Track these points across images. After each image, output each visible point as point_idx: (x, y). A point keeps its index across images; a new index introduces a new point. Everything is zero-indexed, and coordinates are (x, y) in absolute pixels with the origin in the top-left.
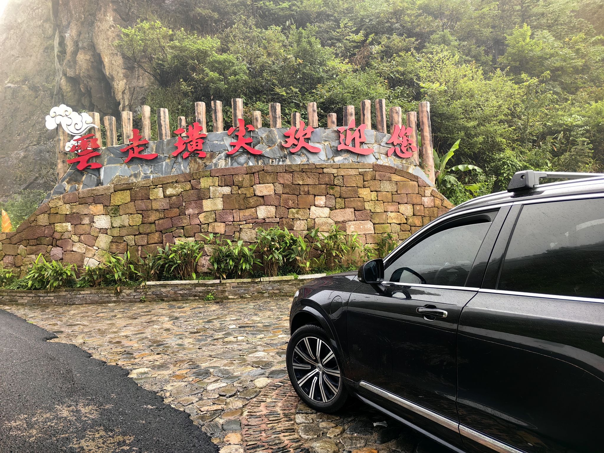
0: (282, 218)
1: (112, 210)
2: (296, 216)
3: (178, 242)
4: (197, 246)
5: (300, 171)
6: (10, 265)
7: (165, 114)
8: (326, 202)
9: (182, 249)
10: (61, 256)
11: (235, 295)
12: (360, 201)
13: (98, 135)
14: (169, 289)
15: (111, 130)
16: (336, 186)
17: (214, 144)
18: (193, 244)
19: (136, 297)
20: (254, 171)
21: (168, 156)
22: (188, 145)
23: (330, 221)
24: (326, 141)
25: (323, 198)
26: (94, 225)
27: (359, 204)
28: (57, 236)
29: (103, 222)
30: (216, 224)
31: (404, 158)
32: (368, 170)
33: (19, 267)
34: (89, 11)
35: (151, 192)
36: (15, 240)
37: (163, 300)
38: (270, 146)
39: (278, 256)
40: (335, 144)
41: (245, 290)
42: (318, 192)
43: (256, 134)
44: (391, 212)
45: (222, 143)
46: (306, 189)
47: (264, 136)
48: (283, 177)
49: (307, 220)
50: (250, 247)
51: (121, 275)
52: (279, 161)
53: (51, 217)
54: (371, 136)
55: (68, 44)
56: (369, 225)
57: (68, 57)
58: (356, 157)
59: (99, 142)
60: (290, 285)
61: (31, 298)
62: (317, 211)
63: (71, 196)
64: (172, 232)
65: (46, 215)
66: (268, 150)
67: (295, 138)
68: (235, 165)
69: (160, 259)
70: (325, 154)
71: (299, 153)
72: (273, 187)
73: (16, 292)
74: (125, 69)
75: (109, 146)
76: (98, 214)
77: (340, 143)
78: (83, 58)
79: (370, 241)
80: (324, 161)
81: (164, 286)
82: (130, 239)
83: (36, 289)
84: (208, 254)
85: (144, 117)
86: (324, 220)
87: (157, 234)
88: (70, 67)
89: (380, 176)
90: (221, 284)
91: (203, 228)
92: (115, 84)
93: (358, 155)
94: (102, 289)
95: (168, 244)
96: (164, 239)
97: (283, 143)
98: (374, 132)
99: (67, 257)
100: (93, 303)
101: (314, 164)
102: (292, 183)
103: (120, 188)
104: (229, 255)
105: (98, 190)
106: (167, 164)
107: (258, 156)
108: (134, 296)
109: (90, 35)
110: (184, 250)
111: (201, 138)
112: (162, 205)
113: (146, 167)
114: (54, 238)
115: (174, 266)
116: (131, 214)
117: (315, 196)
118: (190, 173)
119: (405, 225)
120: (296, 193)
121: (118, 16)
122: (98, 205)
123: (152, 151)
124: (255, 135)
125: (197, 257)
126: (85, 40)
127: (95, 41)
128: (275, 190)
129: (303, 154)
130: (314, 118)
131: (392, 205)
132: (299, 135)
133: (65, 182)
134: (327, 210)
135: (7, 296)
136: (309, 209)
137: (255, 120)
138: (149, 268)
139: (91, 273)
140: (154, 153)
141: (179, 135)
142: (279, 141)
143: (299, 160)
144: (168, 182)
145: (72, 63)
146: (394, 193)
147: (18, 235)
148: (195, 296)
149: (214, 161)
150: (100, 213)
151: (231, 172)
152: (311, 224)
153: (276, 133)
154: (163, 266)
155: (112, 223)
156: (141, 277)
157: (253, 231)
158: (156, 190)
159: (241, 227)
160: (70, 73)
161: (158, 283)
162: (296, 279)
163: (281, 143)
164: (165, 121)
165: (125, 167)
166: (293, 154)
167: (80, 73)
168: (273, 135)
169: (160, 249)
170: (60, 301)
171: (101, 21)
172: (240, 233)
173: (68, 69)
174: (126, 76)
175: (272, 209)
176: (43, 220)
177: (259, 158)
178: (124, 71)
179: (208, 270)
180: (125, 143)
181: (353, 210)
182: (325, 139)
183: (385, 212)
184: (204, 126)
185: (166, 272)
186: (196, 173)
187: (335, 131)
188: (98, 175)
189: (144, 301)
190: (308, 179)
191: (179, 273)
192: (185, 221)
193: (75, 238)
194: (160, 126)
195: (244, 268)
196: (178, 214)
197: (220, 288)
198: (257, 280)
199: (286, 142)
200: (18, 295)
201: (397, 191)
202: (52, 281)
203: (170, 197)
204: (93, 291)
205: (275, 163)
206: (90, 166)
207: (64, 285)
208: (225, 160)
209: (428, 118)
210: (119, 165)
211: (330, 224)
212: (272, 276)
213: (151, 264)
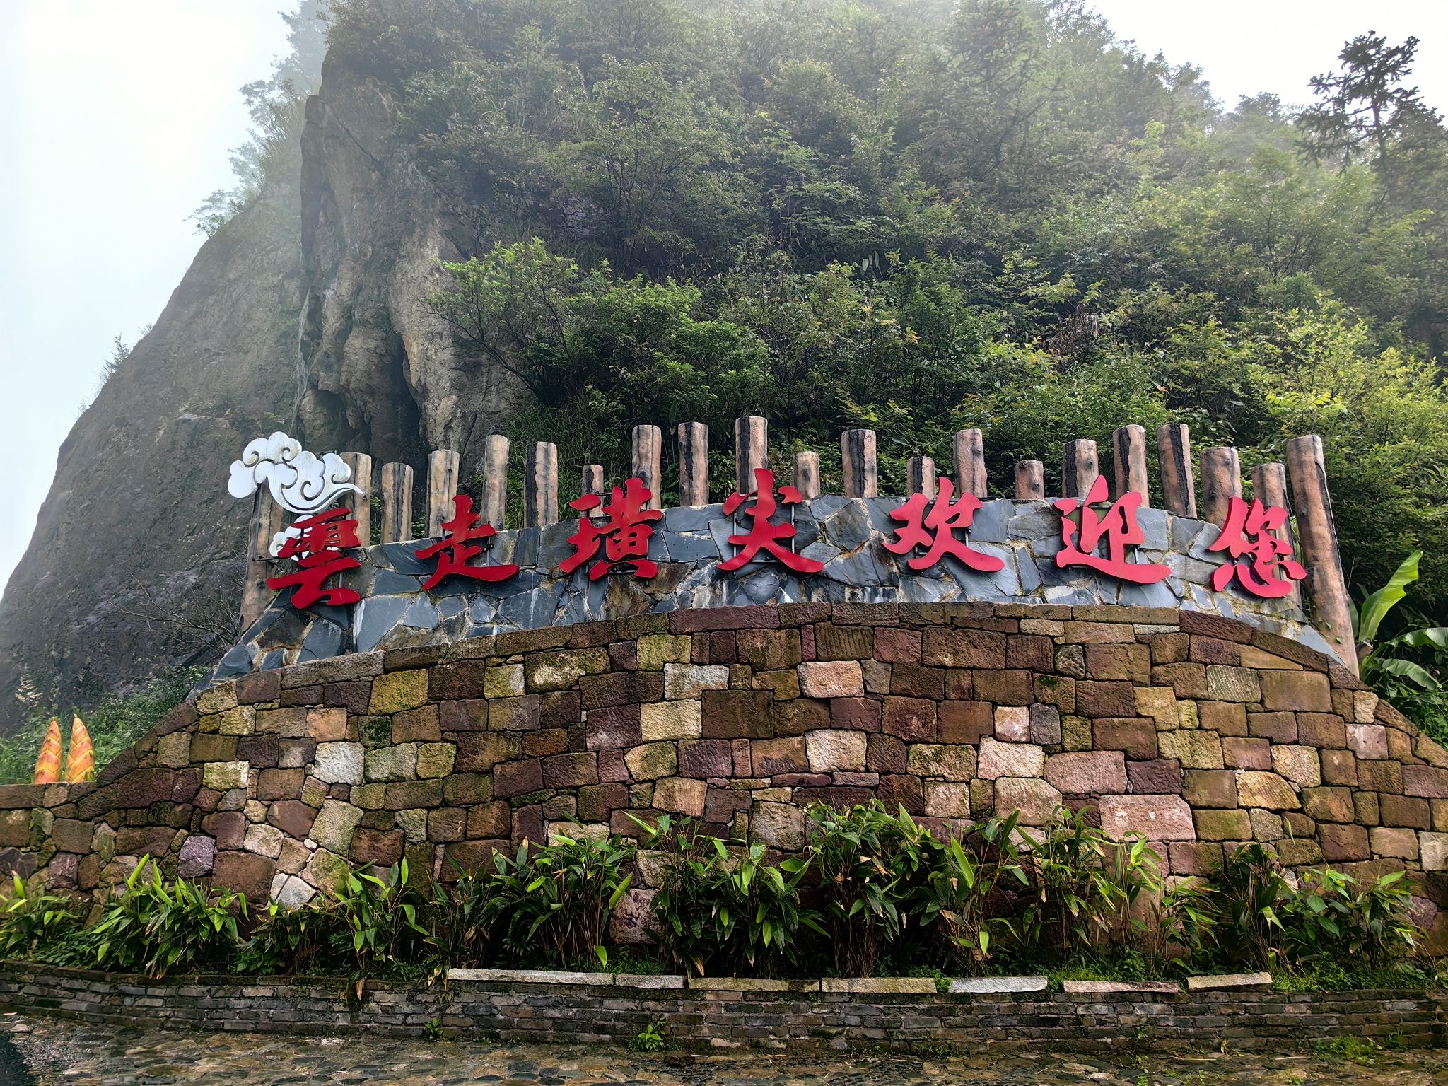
0: (888, 773)
1: (370, 727)
2: (934, 767)
3: (557, 836)
4: (617, 856)
5: (946, 624)
6: (64, 883)
7: (548, 457)
8: (1030, 728)
9: (569, 862)
10: (207, 865)
11: (734, 1036)
12: (1142, 728)
13: (362, 514)
14: (517, 999)
15: (399, 502)
16: (1063, 675)
17: (681, 539)
18: (604, 845)
19: (409, 1020)
20: (800, 618)
21: (547, 572)
22: (608, 540)
23: (1047, 790)
24: (1017, 538)
25: (1022, 713)
26: (315, 771)
27: (1142, 738)
28: (206, 800)
29: (343, 762)
30: (678, 783)
31: (1264, 599)
32: (1163, 629)
33: (89, 891)
34: (384, 237)
35: (488, 677)
36: (89, 806)
37: (494, 1037)
38: (845, 550)
39: (880, 905)
40: (1046, 547)
41: (767, 1021)
42: (1002, 694)
43: (805, 513)
44: (1248, 769)
45: (704, 537)
46: (966, 683)
47: (828, 519)
48: (892, 641)
49: (968, 783)
50: (785, 865)
51: (372, 940)
52: (875, 593)
53: (198, 742)
54: (1159, 526)
55: (329, 313)
56: (1177, 811)
57: (326, 345)
58: (1114, 591)
59: (362, 532)
60: (922, 1012)
61: (98, 999)
62: (1004, 755)
63: (262, 683)
64: (540, 803)
65: (184, 736)
66: (840, 559)
67: (924, 527)
68: (741, 602)
69: (496, 891)
70: (1015, 576)
71: (936, 571)
72: (860, 671)
73: (61, 974)
74: (456, 369)
75: (388, 541)
76: (330, 737)
77: (1063, 546)
78: (359, 347)
79: (1182, 865)
80: (1014, 597)
81: (503, 987)
82: (414, 821)
83: (117, 968)
84: (649, 881)
85: (490, 465)
86: (1028, 785)
87: (495, 809)
88: (328, 368)
89: (1205, 649)
90: (687, 993)
91: (636, 795)
92: (430, 406)
93: (1122, 584)
94: (310, 982)
95: (525, 843)
96: (516, 824)
97: (886, 541)
98: (1161, 516)
99: (227, 868)
100: (276, 1030)
101: (990, 604)
102: (921, 662)
103: (399, 661)
104: (721, 893)
105: (338, 666)
106: (542, 595)
107: (811, 578)
108: (406, 1015)
109: (383, 291)
110: (577, 868)
111: (648, 522)
112: (519, 716)
113: (482, 604)
114: (195, 807)
115: (541, 919)
116: (426, 741)
117: (995, 705)
118: (607, 620)
119: (1299, 816)
120: (933, 694)
121: (453, 247)
122: (333, 711)
123: (504, 557)
124: (802, 517)
125: (613, 891)
126: (370, 304)
127: (393, 304)
128: (865, 682)
129: (947, 575)
130: (976, 472)
131: (1250, 747)
132: (935, 519)
133: (254, 643)
134: (1034, 755)
135: (34, 984)
136: (977, 747)
137: (801, 478)
138: (462, 918)
139: (284, 924)
140: (508, 563)
141: (583, 514)
142: (874, 534)
143: (933, 593)
144: (543, 646)
145: (333, 359)
146: (1254, 707)
147: (99, 794)
148: (601, 1030)
149: (680, 589)
150: (337, 736)
151: (730, 622)
152: (983, 799)
153: (865, 511)
154: (506, 915)
155: (366, 768)
156: (433, 950)
157: (795, 813)
158: (504, 671)
159: (755, 795)
160: (327, 382)
161: (485, 974)
162: (943, 993)
163: (879, 540)
164: (545, 477)
165: (425, 602)
166: (918, 573)
167: (348, 382)
168: (857, 518)
169: (500, 858)
170: (180, 1015)
171: (410, 258)
172: (751, 817)
173: (322, 374)
174: (458, 387)
175: (857, 743)
176: (174, 749)
177: (814, 584)
178: (455, 374)
179: (645, 937)
180: (432, 535)
181: (1120, 757)
182: (1014, 532)
183: (1227, 767)
184: (655, 489)
185: (513, 937)
186: (626, 622)
187: (1045, 511)
188: (346, 624)
189: (436, 1036)
190: (972, 650)
191: (552, 945)
192: (582, 770)
193: (256, 810)
194: (532, 489)
195: (767, 940)
196: (564, 748)
197: (684, 1008)
198: (808, 989)
199: (896, 538)
200: (64, 983)
201: (1262, 702)
202: (164, 948)
203: (544, 691)
204: (283, 990)
205: (863, 597)
206: (327, 597)
207: (200, 960)
208: (713, 585)
209: (1322, 483)
210: (406, 596)
211: (1047, 801)
212: (858, 974)
213: (467, 910)
